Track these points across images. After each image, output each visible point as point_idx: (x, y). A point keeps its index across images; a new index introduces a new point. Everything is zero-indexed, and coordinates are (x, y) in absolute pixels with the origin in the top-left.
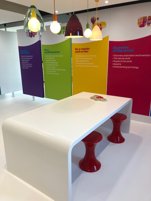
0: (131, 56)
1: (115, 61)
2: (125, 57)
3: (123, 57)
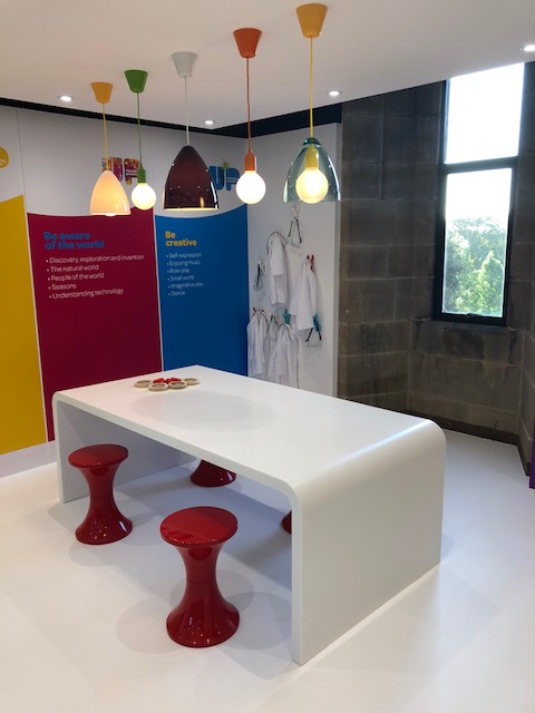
0: (100, 259)
1: (57, 279)
2: (85, 264)
3: (79, 264)
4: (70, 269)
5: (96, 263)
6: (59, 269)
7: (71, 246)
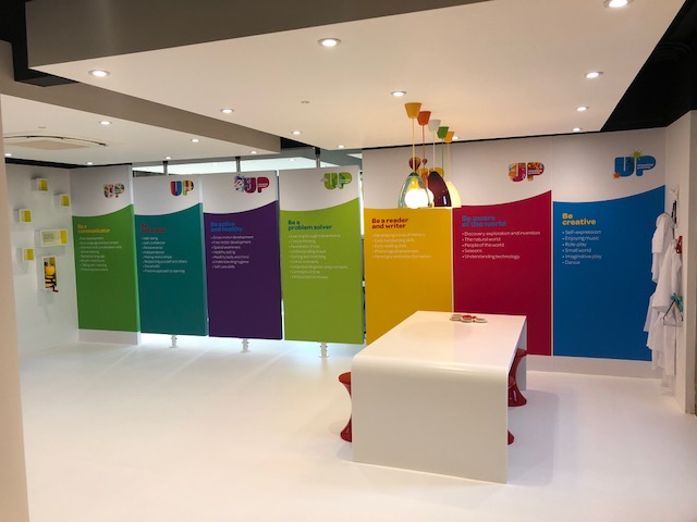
0: (502, 234)
2: (490, 237)
3: (486, 237)
4: (479, 239)
5: (498, 236)
6: (471, 240)
7: (481, 225)
